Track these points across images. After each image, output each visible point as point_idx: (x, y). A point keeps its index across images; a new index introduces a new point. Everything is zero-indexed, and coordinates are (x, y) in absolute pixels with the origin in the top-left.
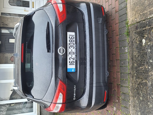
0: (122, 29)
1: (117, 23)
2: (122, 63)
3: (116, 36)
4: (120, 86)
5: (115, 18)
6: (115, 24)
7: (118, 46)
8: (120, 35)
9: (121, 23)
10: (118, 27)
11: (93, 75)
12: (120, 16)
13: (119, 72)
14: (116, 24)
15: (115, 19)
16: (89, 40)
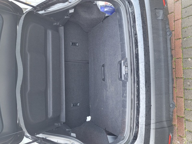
0: (189, 28)
1: (178, 20)
2: (188, 83)
3: (175, 40)
4: (184, 120)
5: (173, 11)
6: (174, 21)
7: (181, 55)
8: (184, 38)
9: (187, 18)
10: (180, 26)
11: (151, 109)
12: (184, 8)
13: (182, 97)
14: (176, 21)
15: (173, 13)
16: (144, 48)
